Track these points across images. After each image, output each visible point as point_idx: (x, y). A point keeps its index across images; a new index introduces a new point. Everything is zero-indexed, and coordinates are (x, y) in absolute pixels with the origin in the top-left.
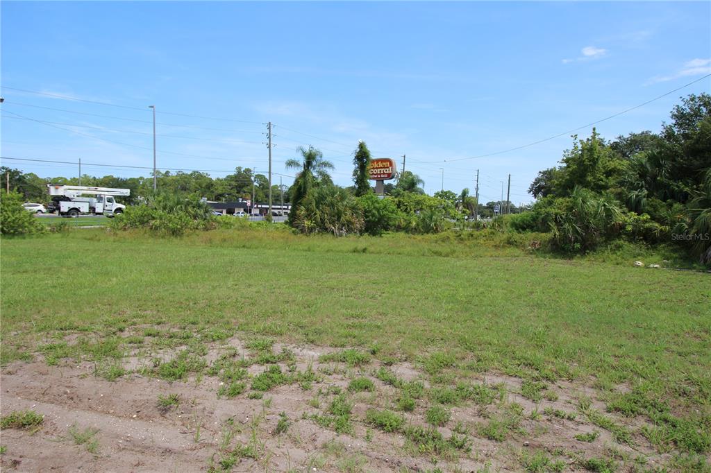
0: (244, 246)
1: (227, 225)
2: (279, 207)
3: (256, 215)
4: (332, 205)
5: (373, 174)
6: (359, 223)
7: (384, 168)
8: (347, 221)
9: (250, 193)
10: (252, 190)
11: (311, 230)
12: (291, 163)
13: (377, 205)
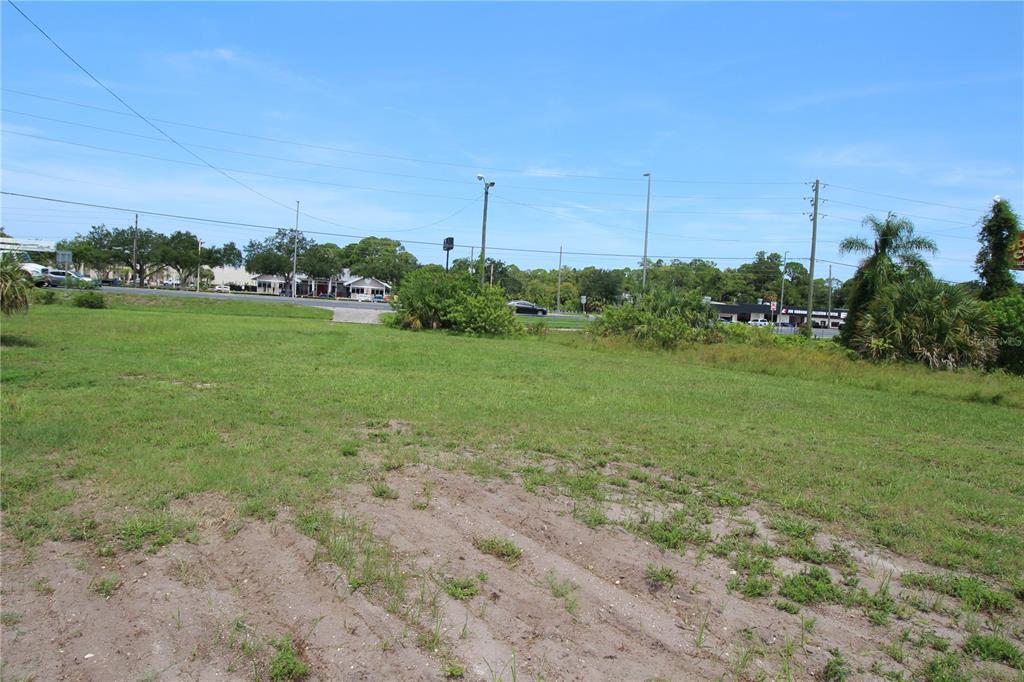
0: (764, 372)
1: (740, 337)
2: (825, 314)
3: (783, 325)
4: (928, 314)
6: (985, 345)
8: (958, 343)
9: (776, 291)
10: (779, 286)
11: (882, 355)
12: (850, 245)
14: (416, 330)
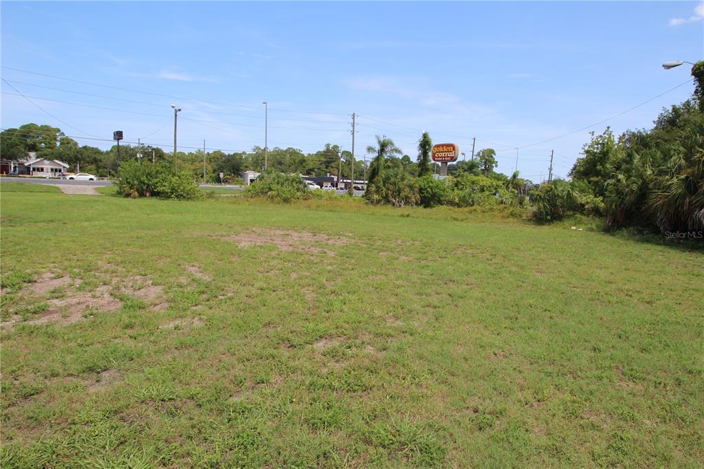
0: (331, 211)
1: (320, 196)
2: (363, 182)
3: (341, 189)
4: (394, 184)
5: (439, 157)
6: (415, 197)
7: (448, 152)
8: (405, 196)
9: (337, 168)
10: (339, 165)
11: (378, 202)
12: (370, 149)
13: (431, 184)
14: (134, 198)
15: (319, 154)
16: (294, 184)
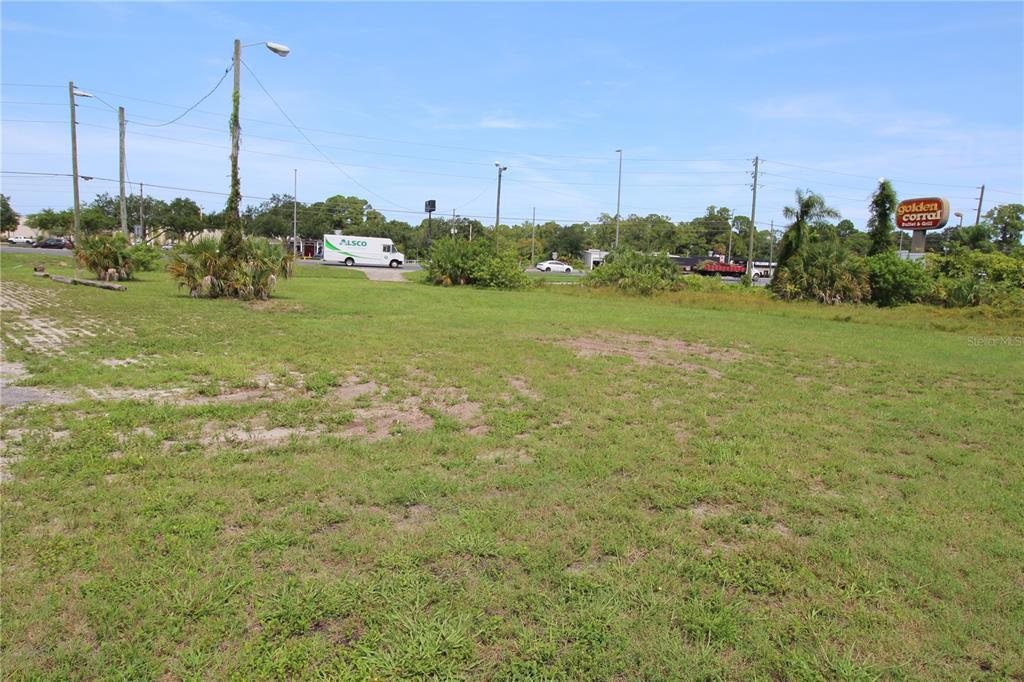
0: (714, 308)
2: (767, 264)
4: (824, 267)
5: (909, 221)
6: (862, 289)
7: (929, 212)
8: (843, 287)
9: (725, 243)
10: (728, 239)
11: (794, 296)
12: (788, 211)
13: (893, 268)
14: (446, 286)
15: (697, 222)
16: (658, 268)
